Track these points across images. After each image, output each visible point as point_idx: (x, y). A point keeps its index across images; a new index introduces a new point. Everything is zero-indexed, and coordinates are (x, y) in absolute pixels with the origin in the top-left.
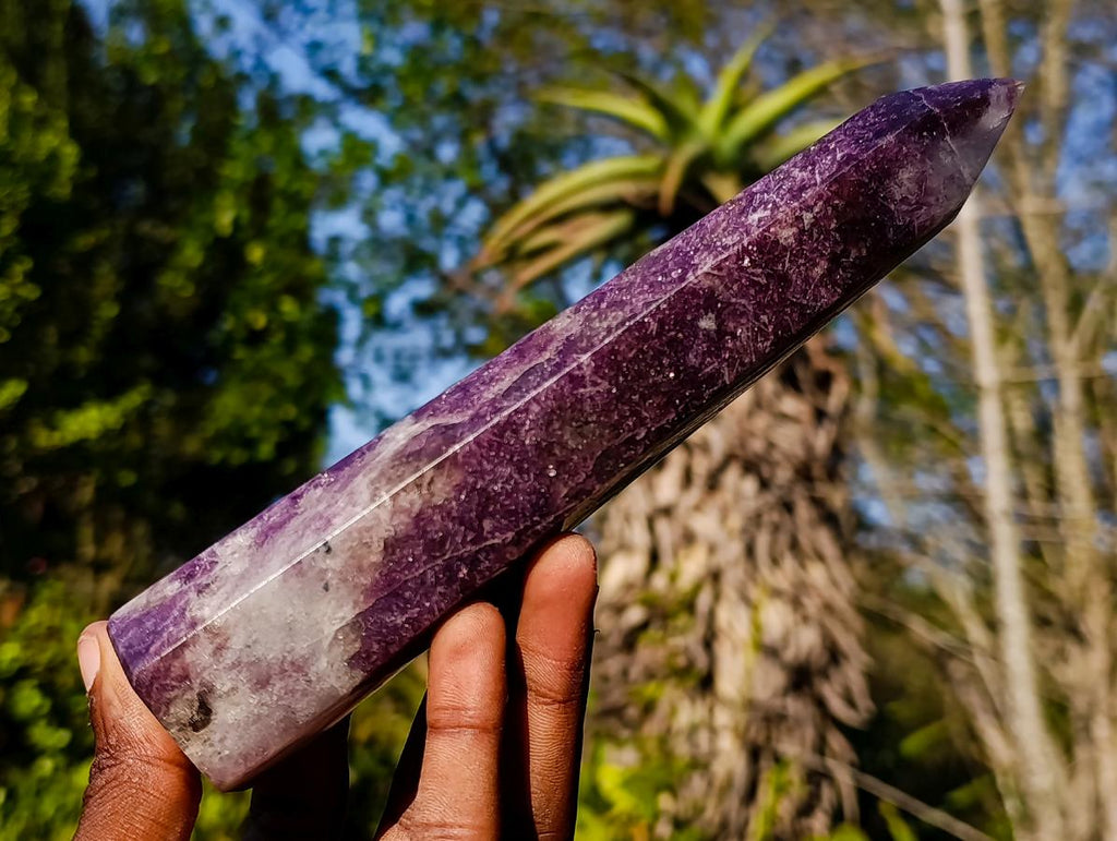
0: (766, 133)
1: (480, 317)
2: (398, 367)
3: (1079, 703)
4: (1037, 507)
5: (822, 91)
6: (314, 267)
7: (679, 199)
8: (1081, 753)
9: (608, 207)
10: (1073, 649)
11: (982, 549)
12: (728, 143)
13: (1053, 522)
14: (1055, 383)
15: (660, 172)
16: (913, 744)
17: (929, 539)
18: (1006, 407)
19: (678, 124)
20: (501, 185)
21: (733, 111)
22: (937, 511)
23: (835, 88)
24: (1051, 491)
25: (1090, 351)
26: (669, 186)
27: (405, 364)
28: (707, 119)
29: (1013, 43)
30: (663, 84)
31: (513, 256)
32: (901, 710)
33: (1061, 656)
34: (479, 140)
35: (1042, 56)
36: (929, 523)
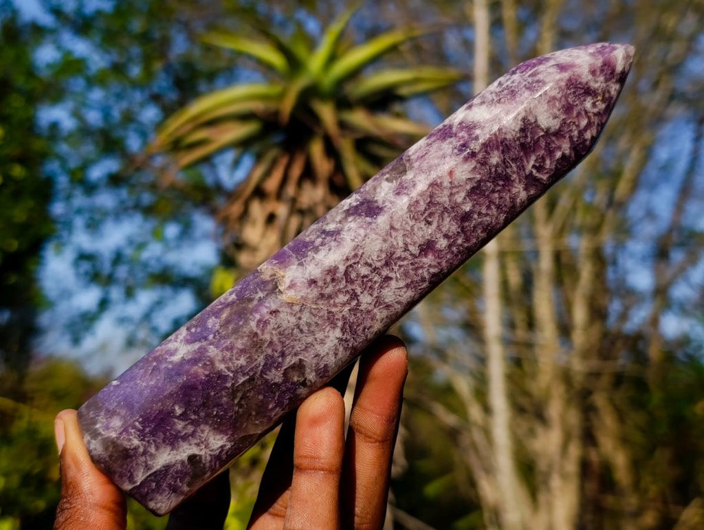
0: (355, 74)
1: (153, 187)
2: (92, 219)
3: (542, 465)
4: (521, 334)
5: (393, 49)
6: (38, 145)
7: (293, 115)
8: (542, 498)
9: (245, 117)
10: (540, 430)
11: (483, 360)
12: (328, 80)
13: (529, 345)
14: (536, 254)
15: (281, 97)
16: (432, 489)
17: (450, 352)
18: (503, 268)
19: (295, 65)
20: (173, 96)
21: (332, 58)
22: (456, 333)
23: (403, 48)
24: (531, 324)
25: (560, 233)
26: (287, 106)
27: (97, 217)
28: (315, 63)
29: (522, 26)
30: (286, 37)
31: (177, 146)
32: (425, 465)
33: (532, 433)
34: (158, 66)
35: (539, 37)
36: (451, 341)
